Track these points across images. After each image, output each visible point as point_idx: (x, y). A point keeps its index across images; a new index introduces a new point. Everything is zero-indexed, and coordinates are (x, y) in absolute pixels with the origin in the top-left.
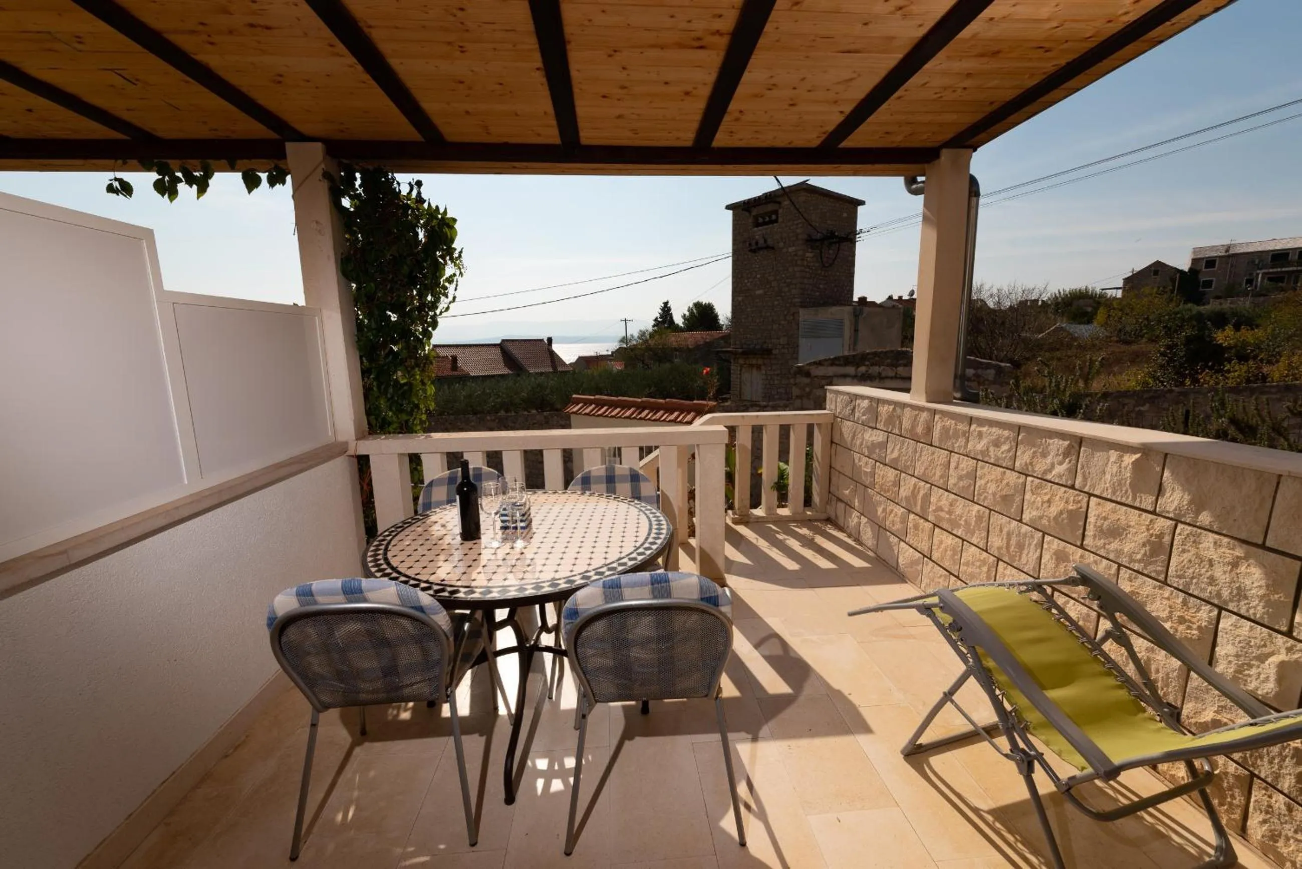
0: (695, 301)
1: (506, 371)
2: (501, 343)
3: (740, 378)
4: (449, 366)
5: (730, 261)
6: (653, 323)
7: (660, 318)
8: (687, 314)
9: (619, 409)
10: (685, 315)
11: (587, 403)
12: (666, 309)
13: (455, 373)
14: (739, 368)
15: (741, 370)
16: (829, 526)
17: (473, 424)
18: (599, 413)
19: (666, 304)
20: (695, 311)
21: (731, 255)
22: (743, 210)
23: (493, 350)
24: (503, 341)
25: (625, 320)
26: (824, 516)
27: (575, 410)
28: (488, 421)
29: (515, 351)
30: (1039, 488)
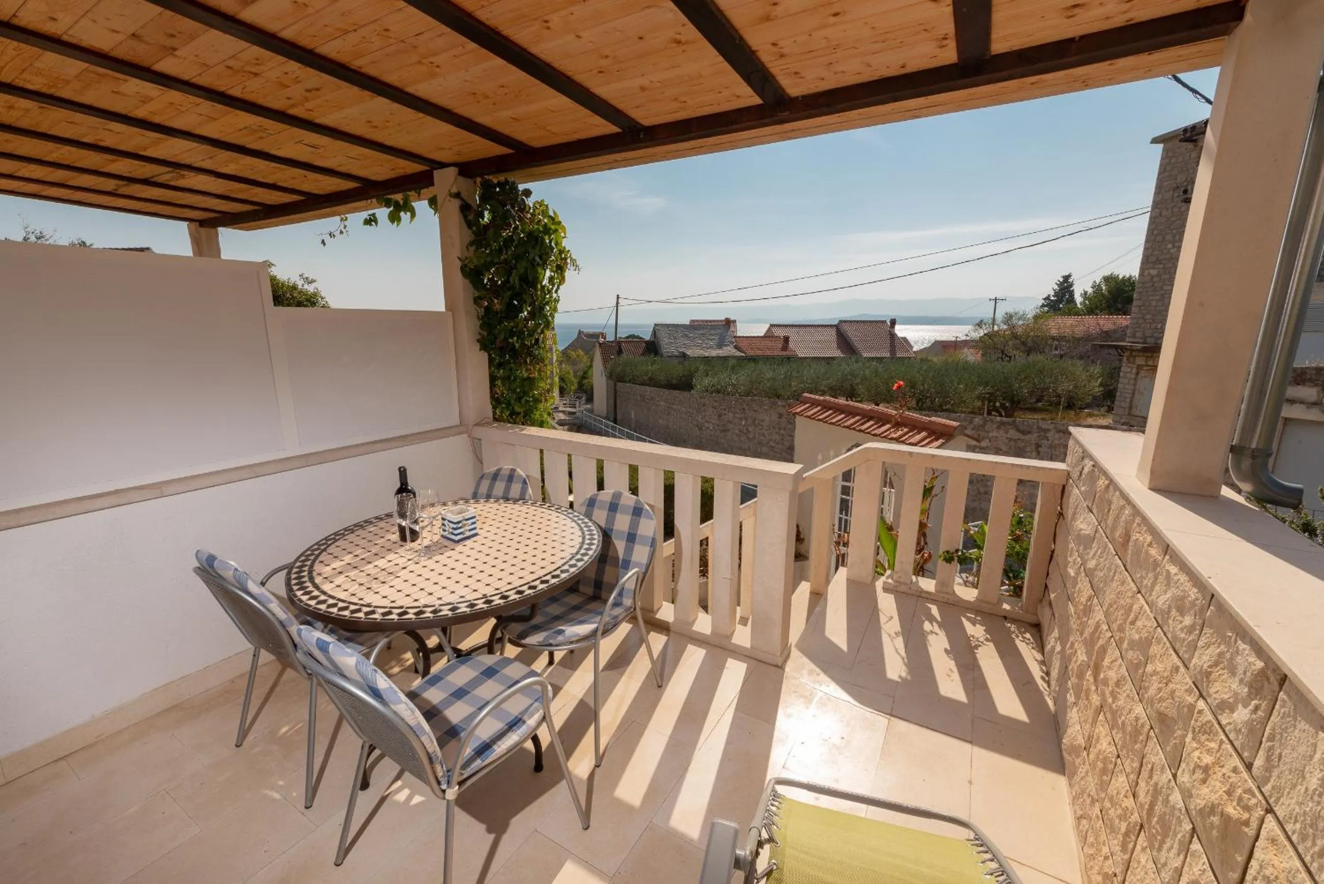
0: (1107, 273)
1: (837, 353)
2: (838, 324)
3: (1135, 385)
4: (780, 346)
5: (1146, 218)
6: (1041, 302)
7: (1054, 296)
8: (1090, 290)
9: (843, 416)
10: (1086, 293)
11: (815, 403)
12: (1065, 286)
13: (784, 353)
14: (1134, 371)
15: (1137, 374)
16: (1028, 636)
17: (766, 407)
18: (820, 417)
19: (1066, 278)
20: (1104, 288)
21: (1150, 209)
22: (1181, 141)
23: (829, 329)
24: (841, 321)
25: (996, 299)
26: (1031, 619)
27: (798, 410)
28: (779, 406)
29: (852, 333)
30: (1205, 733)
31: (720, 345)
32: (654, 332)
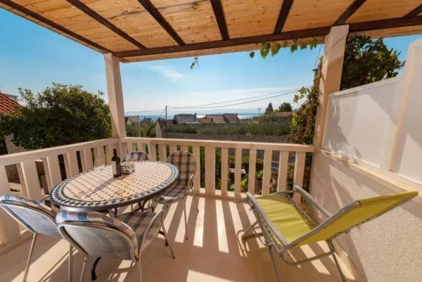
4: (210, 121)
23: (221, 116)
24: (224, 114)
29: (226, 117)
31: (195, 121)
32: (175, 117)
